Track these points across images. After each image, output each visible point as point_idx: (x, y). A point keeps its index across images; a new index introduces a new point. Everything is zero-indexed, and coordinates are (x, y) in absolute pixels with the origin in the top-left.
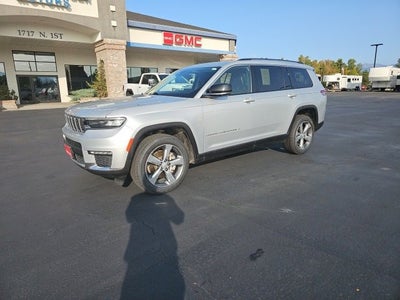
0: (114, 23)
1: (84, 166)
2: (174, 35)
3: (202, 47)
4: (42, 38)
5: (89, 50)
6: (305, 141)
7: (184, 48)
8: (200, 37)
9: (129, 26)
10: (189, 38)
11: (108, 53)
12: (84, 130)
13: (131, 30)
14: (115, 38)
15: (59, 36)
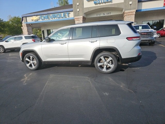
0: (131, 3)
4: (104, 15)
6: (110, 67)
15: (109, 13)
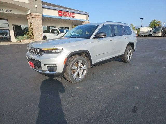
0: (36, 6)
1: (41, 72)
2: (63, 12)
3: (75, 18)
4: (2, 12)
5: (25, 18)
6: (130, 57)
7: (67, 18)
8: (74, 13)
9: (43, 8)
10: (69, 13)
11: (34, 19)
12: (41, 55)
13: (44, 9)
14: (37, 13)
15: (10, 11)
